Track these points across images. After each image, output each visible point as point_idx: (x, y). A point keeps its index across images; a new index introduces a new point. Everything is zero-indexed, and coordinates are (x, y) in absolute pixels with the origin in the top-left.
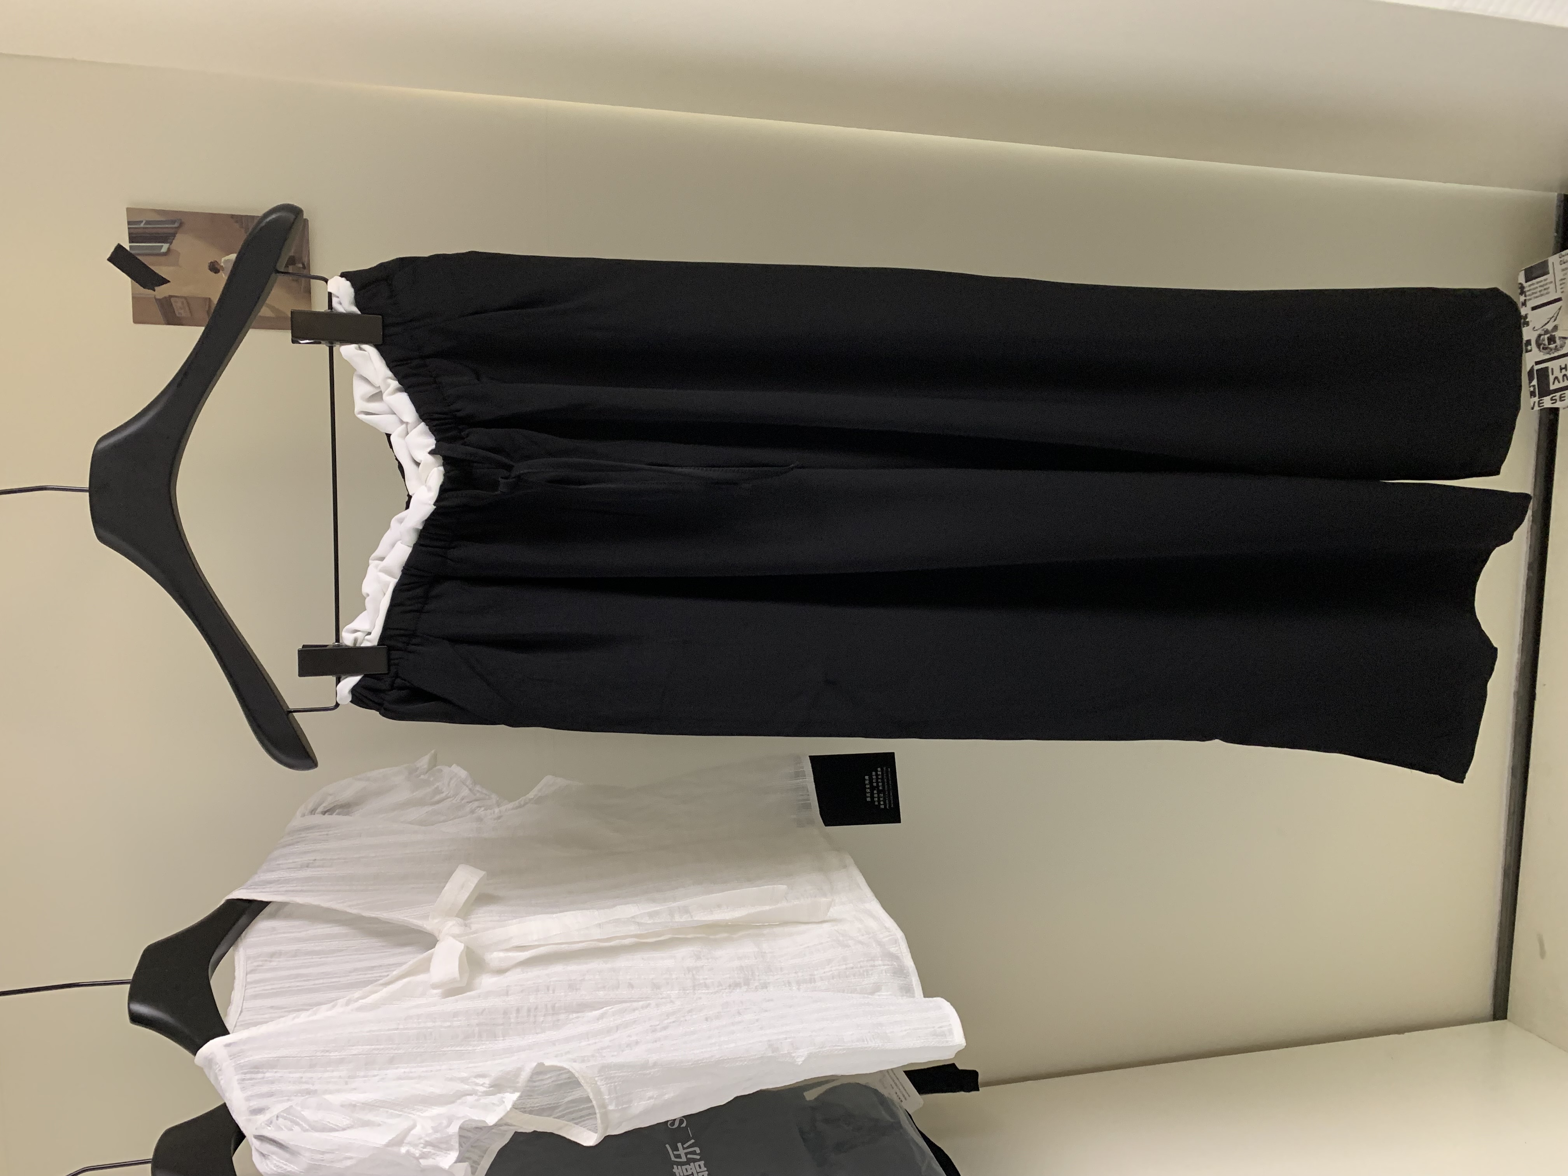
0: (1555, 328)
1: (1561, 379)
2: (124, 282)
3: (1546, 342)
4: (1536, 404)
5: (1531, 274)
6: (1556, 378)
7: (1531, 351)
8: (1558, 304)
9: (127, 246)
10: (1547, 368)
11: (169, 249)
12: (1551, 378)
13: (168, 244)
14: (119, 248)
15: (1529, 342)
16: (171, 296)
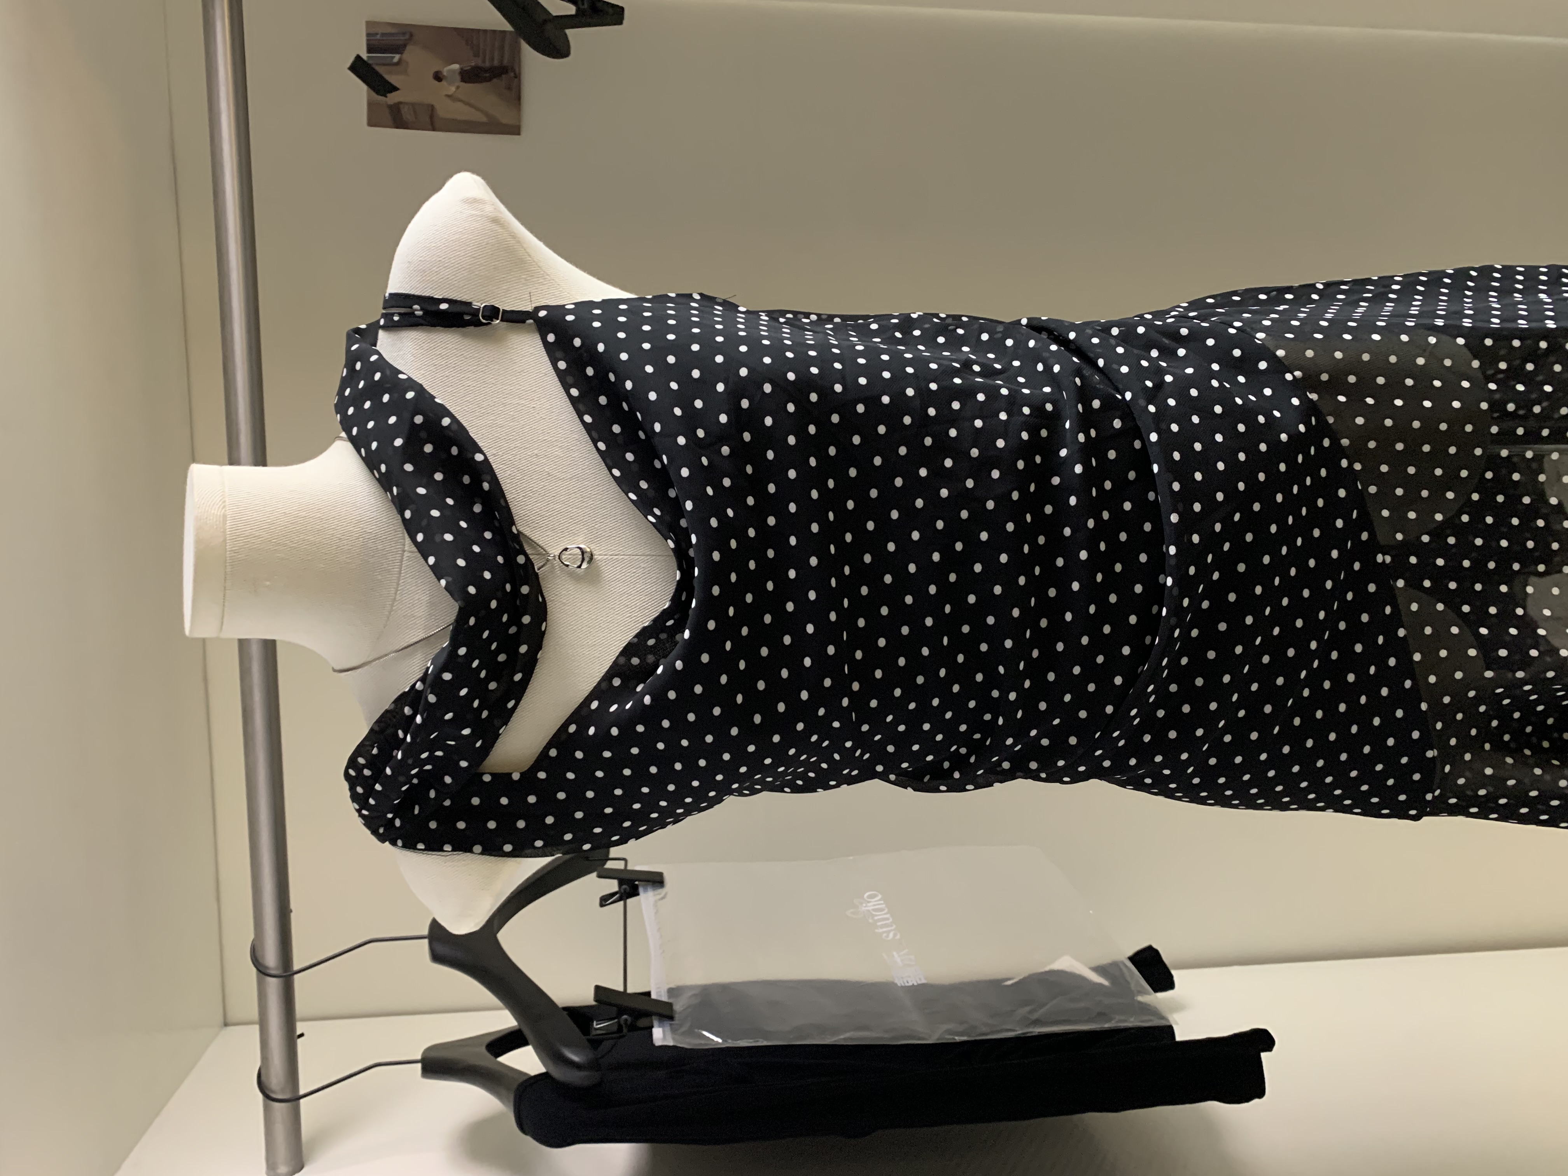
2: (360, 89)
9: (364, 56)
11: (400, 61)
13: (400, 55)
14: (358, 58)
16: (401, 103)
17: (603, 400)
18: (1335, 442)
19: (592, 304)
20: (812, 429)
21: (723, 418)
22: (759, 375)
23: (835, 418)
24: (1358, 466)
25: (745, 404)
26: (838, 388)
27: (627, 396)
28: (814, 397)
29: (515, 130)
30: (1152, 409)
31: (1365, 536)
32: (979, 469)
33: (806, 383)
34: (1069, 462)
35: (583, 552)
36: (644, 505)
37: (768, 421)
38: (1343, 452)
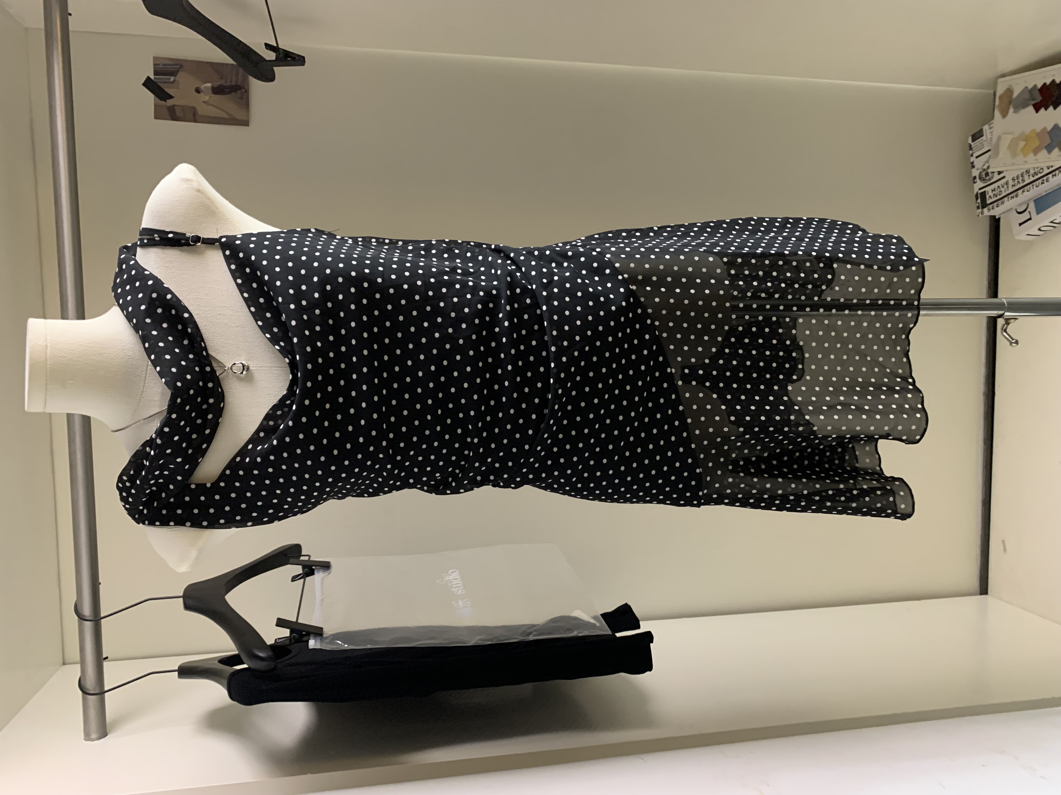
0: (988, 167)
1: (992, 196)
2: (150, 97)
3: (984, 176)
4: (980, 214)
5: (975, 138)
6: (990, 196)
7: (976, 182)
8: (989, 153)
9: (152, 77)
10: (985, 192)
11: (174, 80)
12: (987, 197)
13: (174, 77)
14: (148, 78)
15: (975, 178)
16: (174, 105)
17: (255, 285)
18: (645, 310)
19: (252, 235)
20: (365, 301)
21: (316, 295)
22: (336, 273)
23: (378, 296)
24: (657, 323)
25: (328, 288)
26: (379, 280)
27: (266, 283)
28: (366, 285)
29: (246, 123)
30: (545, 293)
31: (661, 359)
32: (456, 323)
33: (362, 277)
34: (503, 320)
35: (244, 366)
36: (274, 340)
37: (341, 297)
38: (648, 316)
